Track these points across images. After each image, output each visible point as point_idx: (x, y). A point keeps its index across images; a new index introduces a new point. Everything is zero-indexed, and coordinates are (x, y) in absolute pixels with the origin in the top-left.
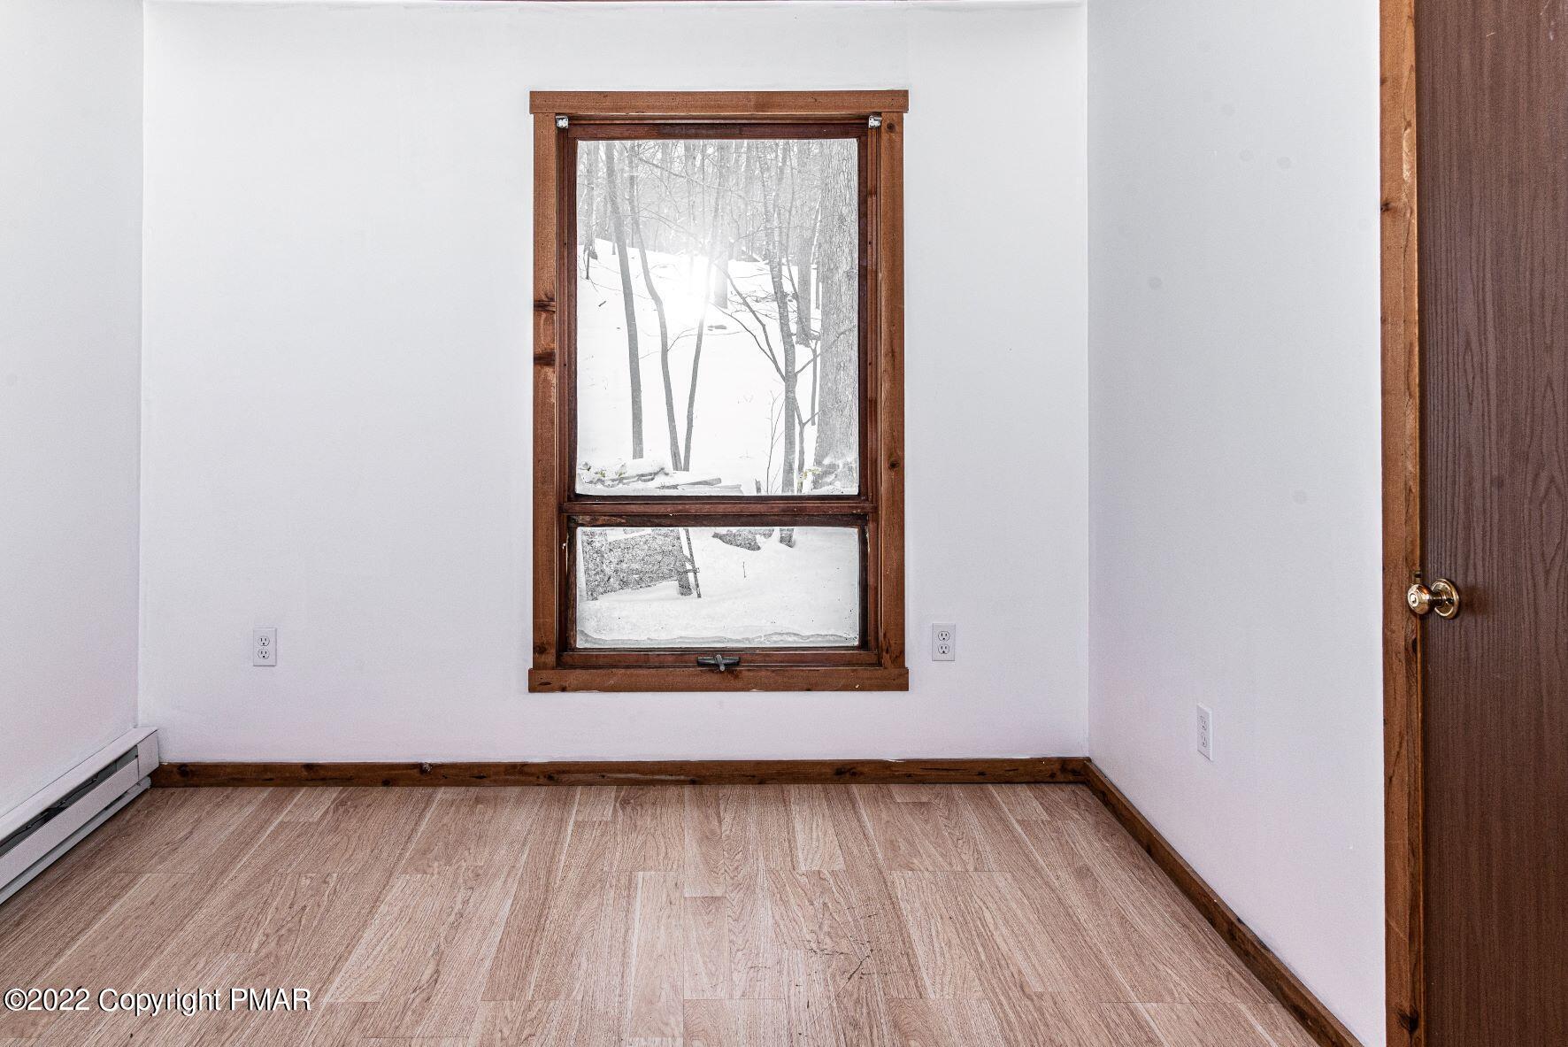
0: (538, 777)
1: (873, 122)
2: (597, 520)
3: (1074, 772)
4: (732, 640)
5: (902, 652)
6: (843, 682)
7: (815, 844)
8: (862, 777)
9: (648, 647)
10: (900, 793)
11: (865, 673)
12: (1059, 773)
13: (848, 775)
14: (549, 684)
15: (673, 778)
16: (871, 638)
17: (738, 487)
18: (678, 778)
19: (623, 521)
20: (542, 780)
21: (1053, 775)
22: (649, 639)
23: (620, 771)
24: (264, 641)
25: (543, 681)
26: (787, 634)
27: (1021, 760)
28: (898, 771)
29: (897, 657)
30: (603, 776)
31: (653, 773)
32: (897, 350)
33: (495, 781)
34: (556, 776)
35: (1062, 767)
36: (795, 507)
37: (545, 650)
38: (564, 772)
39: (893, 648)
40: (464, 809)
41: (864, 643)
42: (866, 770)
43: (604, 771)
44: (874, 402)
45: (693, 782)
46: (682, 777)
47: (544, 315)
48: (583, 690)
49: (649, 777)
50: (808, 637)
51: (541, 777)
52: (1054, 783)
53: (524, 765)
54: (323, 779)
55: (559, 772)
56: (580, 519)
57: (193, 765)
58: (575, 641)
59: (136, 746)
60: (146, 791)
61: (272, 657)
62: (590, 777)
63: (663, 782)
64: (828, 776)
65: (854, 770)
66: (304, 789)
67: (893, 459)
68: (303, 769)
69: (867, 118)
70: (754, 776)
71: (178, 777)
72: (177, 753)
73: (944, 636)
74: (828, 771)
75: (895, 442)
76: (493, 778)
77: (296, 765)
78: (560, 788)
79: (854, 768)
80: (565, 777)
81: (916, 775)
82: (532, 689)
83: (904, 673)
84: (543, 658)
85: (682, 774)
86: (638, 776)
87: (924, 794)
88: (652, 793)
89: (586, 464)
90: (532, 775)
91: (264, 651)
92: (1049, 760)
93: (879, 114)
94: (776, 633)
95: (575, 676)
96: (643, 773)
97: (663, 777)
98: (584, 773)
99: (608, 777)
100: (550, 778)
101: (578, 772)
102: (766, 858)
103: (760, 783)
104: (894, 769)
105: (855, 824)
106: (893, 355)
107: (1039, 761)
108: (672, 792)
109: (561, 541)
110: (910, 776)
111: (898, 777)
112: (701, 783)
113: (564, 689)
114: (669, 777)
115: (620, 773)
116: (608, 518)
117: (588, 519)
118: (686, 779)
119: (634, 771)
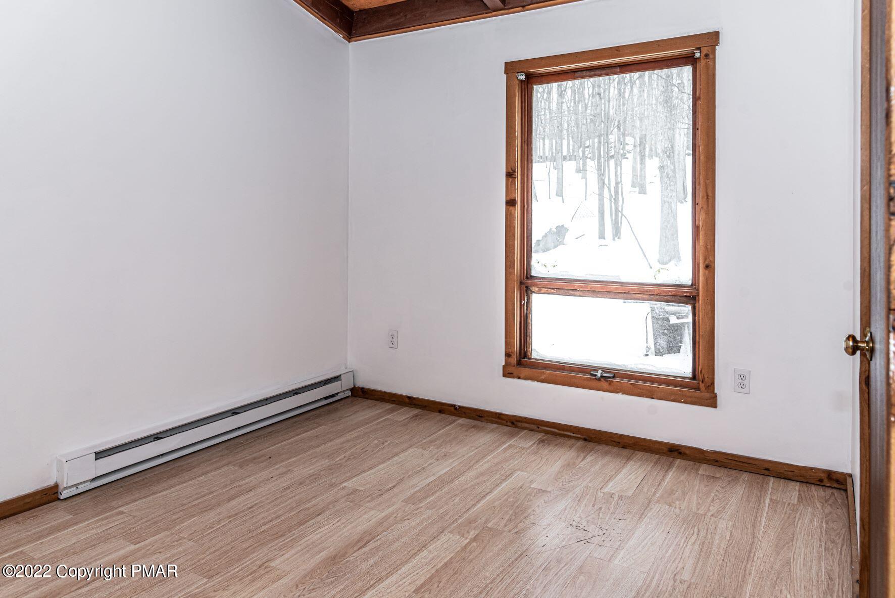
0: (507, 422)
1: (697, 54)
2: (541, 290)
3: (837, 481)
5: (713, 384)
6: (673, 397)
7: (626, 481)
8: (685, 456)
10: (704, 469)
11: (687, 393)
12: (826, 480)
13: (676, 453)
14: (512, 374)
15: (574, 435)
16: (697, 373)
18: (577, 435)
19: (555, 292)
21: (821, 481)
22: (570, 358)
23: (547, 426)
24: (392, 336)
25: (510, 372)
27: (798, 466)
28: (708, 457)
29: (708, 386)
30: (539, 427)
31: (563, 430)
32: (710, 194)
33: (487, 420)
34: (515, 423)
35: (829, 476)
37: (511, 356)
38: (519, 421)
39: (706, 379)
40: (464, 429)
41: (694, 377)
42: (687, 452)
43: (539, 424)
44: (699, 228)
45: (585, 440)
46: (579, 436)
47: (511, 180)
48: (529, 379)
49: (562, 432)
51: (508, 422)
52: (822, 486)
53: (501, 414)
54: (415, 405)
55: (517, 421)
56: (533, 289)
57: (367, 389)
58: (531, 354)
59: (340, 375)
60: (348, 397)
61: (395, 343)
62: (532, 426)
63: (569, 437)
64: (665, 451)
65: (680, 451)
66: (407, 408)
67: (706, 263)
68: (407, 399)
70: (619, 443)
71: (361, 393)
72: (361, 383)
73: (742, 377)
74: (664, 448)
75: (708, 253)
76: (486, 418)
77: (404, 396)
78: (517, 429)
80: (519, 424)
81: (721, 462)
82: (504, 375)
83: (714, 397)
84: (511, 360)
85: (579, 434)
86: (556, 431)
87: (720, 473)
89: (537, 260)
90: (504, 420)
91: (393, 340)
92: (819, 470)
95: (526, 371)
97: (569, 434)
98: (529, 424)
99: (541, 428)
100: (513, 423)
101: (526, 422)
102: (590, 481)
103: (623, 448)
104: (706, 455)
105: (659, 478)
106: (707, 198)
107: (811, 469)
109: (522, 299)
110: (715, 461)
111: (708, 460)
112: (590, 441)
113: (519, 378)
114: (572, 434)
115: (547, 427)
116: (547, 289)
117: (537, 289)
118: (582, 437)
119: (554, 428)
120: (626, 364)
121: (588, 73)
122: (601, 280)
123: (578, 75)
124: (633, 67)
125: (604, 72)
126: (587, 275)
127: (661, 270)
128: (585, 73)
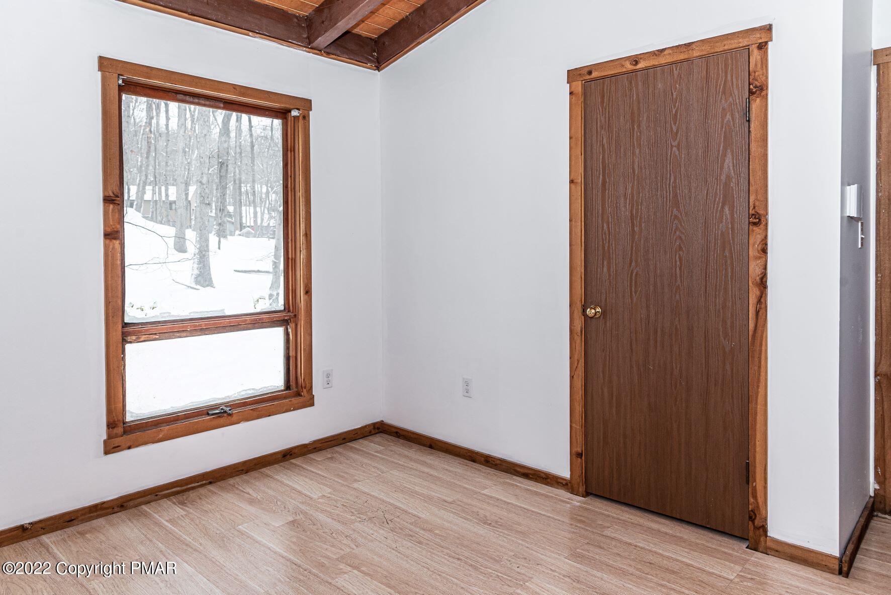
0: (115, 507)
1: (295, 113)
2: (139, 338)
3: (378, 428)
4: (219, 399)
5: (311, 387)
6: (285, 409)
7: (306, 486)
8: (294, 455)
9: (171, 412)
10: (316, 457)
11: (295, 400)
12: (373, 430)
13: (288, 456)
14: (120, 446)
15: (199, 484)
16: (293, 383)
17: (223, 310)
18: (201, 483)
19: (157, 337)
20: (116, 509)
21: (371, 432)
22: (172, 407)
25: (115, 445)
26: (249, 390)
27: (359, 428)
28: (311, 447)
29: (308, 390)
30: (157, 495)
31: (187, 484)
32: (308, 233)
34: (125, 504)
35: (373, 427)
36: (258, 319)
37: (116, 424)
38: (129, 501)
39: (308, 386)
41: (288, 386)
42: (296, 451)
43: (156, 492)
44: (294, 260)
45: (210, 483)
46: (204, 482)
47: (111, 206)
48: (142, 445)
49: (185, 487)
50: (259, 389)
52: (372, 435)
53: (101, 503)
55: (126, 502)
56: (128, 339)
58: (126, 418)
62: (149, 497)
63: (193, 488)
64: (280, 459)
67: (306, 289)
69: (289, 111)
70: (243, 470)
73: (328, 376)
74: (279, 456)
75: (308, 281)
76: (81, 518)
78: (129, 511)
79: (291, 452)
80: (133, 502)
81: (319, 447)
82: (108, 453)
83: (312, 398)
84: (116, 431)
85: (203, 481)
86: (178, 489)
87: (327, 454)
88: (192, 495)
89: (131, 303)
90: (111, 507)
92: (369, 425)
93: (298, 109)
94: (243, 390)
96: (181, 486)
97: (193, 485)
98: (144, 496)
99: (160, 494)
100: (122, 506)
101: (140, 497)
103: (246, 473)
104: (308, 447)
105: (314, 474)
106: (306, 236)
107: (365, 426)
108: (202, 491)
110: (315, 448)
111: (312, 450)
112: (215, 482)
113: (129, 448)
114: (197, 484)
115: (167, 490)
116: (147, 336)
117: (134, 338)
118: (206, 482)
119: (177, 487)
120: (229, 394)
121: (191, 99)
122: (206, 316)
123: (180, 98)
124: (234, 106)
125: (207, 103)
126: (191, 313)
127: (259, 300)
128: (187, 98)
